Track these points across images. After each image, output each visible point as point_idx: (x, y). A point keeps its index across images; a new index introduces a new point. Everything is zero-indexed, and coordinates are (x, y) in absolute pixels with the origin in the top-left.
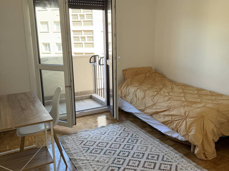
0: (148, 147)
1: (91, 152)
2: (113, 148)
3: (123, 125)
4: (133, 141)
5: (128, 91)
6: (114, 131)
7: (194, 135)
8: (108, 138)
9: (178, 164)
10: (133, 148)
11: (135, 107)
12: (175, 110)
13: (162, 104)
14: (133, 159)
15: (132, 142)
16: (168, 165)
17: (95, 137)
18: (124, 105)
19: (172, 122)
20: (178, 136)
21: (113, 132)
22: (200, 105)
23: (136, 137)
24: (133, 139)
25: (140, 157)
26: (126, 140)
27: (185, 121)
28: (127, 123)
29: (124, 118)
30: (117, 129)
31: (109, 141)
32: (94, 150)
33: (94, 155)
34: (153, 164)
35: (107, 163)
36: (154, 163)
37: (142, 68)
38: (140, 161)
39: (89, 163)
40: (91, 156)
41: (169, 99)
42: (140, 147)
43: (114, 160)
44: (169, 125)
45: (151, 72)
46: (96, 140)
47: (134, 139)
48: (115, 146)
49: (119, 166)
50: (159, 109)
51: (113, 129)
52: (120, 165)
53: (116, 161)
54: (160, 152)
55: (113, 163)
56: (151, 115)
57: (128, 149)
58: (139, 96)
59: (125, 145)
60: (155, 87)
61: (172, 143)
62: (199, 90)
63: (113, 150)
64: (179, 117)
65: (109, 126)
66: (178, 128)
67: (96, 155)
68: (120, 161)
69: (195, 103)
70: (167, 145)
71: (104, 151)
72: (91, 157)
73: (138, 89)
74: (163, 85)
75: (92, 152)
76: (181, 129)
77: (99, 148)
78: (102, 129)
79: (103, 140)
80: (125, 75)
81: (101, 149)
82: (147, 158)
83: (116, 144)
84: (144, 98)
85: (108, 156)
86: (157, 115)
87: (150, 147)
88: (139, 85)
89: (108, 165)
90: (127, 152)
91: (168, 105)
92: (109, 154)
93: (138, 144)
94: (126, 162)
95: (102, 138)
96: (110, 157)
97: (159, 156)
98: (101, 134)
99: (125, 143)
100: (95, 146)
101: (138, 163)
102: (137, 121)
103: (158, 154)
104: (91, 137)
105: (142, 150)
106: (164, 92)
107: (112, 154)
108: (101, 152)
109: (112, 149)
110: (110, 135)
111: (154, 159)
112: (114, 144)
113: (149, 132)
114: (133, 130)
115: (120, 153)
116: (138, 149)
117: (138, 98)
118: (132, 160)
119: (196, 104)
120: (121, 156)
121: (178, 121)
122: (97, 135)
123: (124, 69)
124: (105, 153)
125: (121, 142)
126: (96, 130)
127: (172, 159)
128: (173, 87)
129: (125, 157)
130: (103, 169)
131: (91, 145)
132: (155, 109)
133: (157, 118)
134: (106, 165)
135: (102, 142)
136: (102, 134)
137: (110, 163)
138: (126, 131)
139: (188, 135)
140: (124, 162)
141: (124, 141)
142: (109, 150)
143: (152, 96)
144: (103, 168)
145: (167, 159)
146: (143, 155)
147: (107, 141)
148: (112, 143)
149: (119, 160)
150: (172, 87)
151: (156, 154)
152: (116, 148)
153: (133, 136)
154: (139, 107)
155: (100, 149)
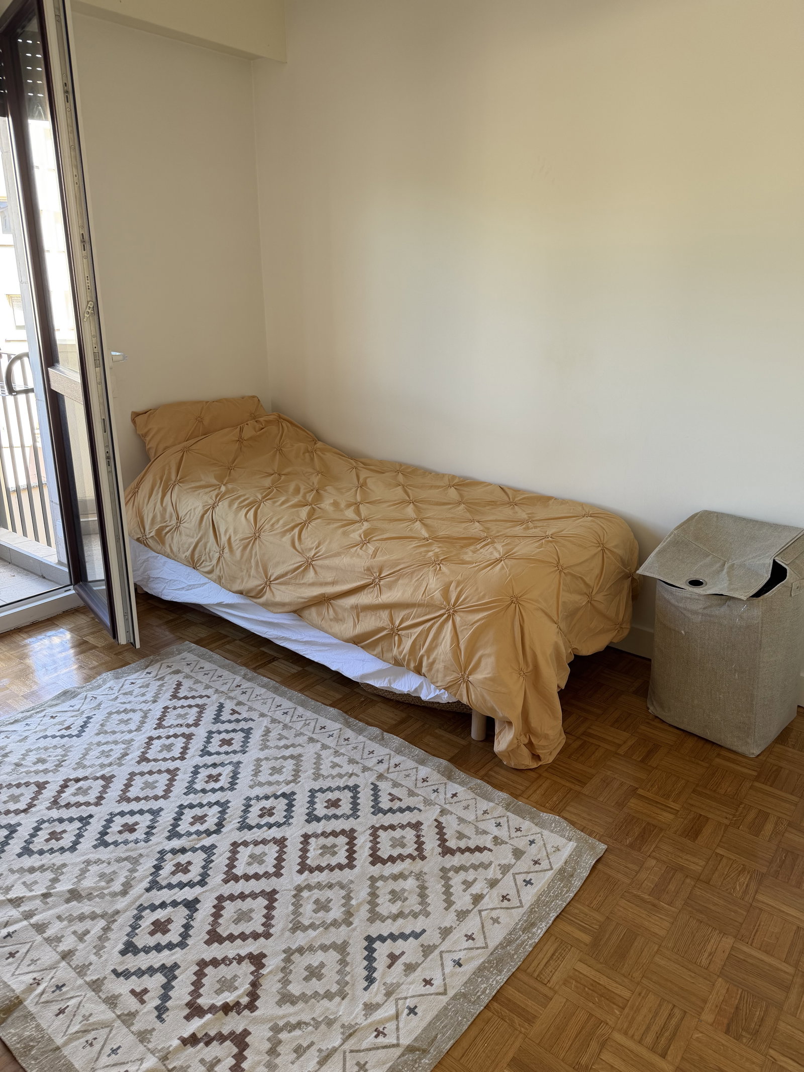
0: (300, 755)
1: (27, 851)
2: (138, 799)
3: (164, 671)
4: (228, 742)
5: (170, 509)
6: (128, 707)
7: (492, 679)
8: (106, 748)
9: (443, 812)
10: (235, 776)
11: (215, 581)
12: (400, 582)
13: (345, 561)
14: (248, 836)
15: (225, 748)
16: (403, 827)
17: (33, 757)
18: (154, 574)
19: (394, 632)
20: (421, 686)
21: (126, 711)
22: (489, 549)
23: (236, 716)
24: (227, 732)
25: (279, 817)
26: (196, 745)
27: (450, 624)
28: (185, 654)
29: (164, 634)
30: (143, 695)
31: (110, 764)
32: (43, 835)
33: (47, 859)
34: (342, 840)
35: (124, 893)
36: (343, 832)
37: (219, 401)
38: (281, 843)
39: (28, 915)
40: (32, 870)
41: (367, 538)
42: (266, 766)
43: (158, 868)
44: (378, 649)
45: (261, 419)
46: (46, 771)
47: (234, 731)
48: (147, 785)
49: (188, 894)
50: (333, 583)
51: (122, 699)
52: (191, 884)
53: (168, 867)
54: (357, 769)
55: (154, 885)
56: (299, 611)
57: (214, 791)
58: (231, 531)
59: (196, 772)
60: (292, 487)
61: (391, 715)
62: (463, 484)
63: (141, 812)
64: (420, 610)
65: (99, 686)
66: (422, 657)
67: (58, 859)
68: (189, 863)
69: (471, 544)
70: (376, 731)
71: (95, 827)
72: (29, 878)
73: (220, 497)
74: (322, 473)
75: (35, 847)
76: (433, 662)
77: (65, 814)
78: (65, 706)
79: (80, 765)
80: (148, 439)
81: (81, 819)
82: (312, 818)
83: (151, 773)
84: (256, 536)
85: (121, 851)
86: (324, 611)
87: (309, 752)
88: (220, 479)
89: (134, 902)
90: (210, 805)
91: (368, 564)
92: (127, 836)
93: (254, 752)
94: (221, 860)
95: (74, 757)
96: (134, 854)
97: (354, 789)
98: (66, 733)
99: (194, 758)
100: (41, 810)
101: (272, 851)
102: (226, 636)
103: (351, 783)
104: (13, 759)
105: (276, 777)
106: (336, 504)
107: (140, 834)
108: (79, 836)
109: (135, 806)
110: (114, 732)
111: (339, 812)
112: (142, 774)
113: (289, 681)
114: (217, 685)
115: (177, 819)
116: (262, 778)
117: (224, 539)
118: (245, 844)
119: (472, 548)
120: (189, 834)
121: (419, 630)
122: (43, 743)
123: (139, 408)
124: (106, 838)
125: (173, 759)
126: (36, 719)
127: (411, 793)
128: (366, 479)
129: (208, 833)
130: (110, 935)
131: (22, 806)
132: (313, 584)
133: (324, 624)
134: (121, 903)
135: (77, 780)
136: (70, 736)
137: (139, 888)
138: (186, 698)
139: (467, 682)
140: (208, 862)
141: (185, 749)
142: (122, 814)
143: (293, 528)
144: (106, 929)
145: (393, 798)
146: (290, 806)
147: (102, 766)
148: (132, 774)
149: (183, 859)
150: (361, 480)
151: (342, 783)
152: (156, 798)
153: (225, 716)
154: (233, 579)
155: (71, 820)
